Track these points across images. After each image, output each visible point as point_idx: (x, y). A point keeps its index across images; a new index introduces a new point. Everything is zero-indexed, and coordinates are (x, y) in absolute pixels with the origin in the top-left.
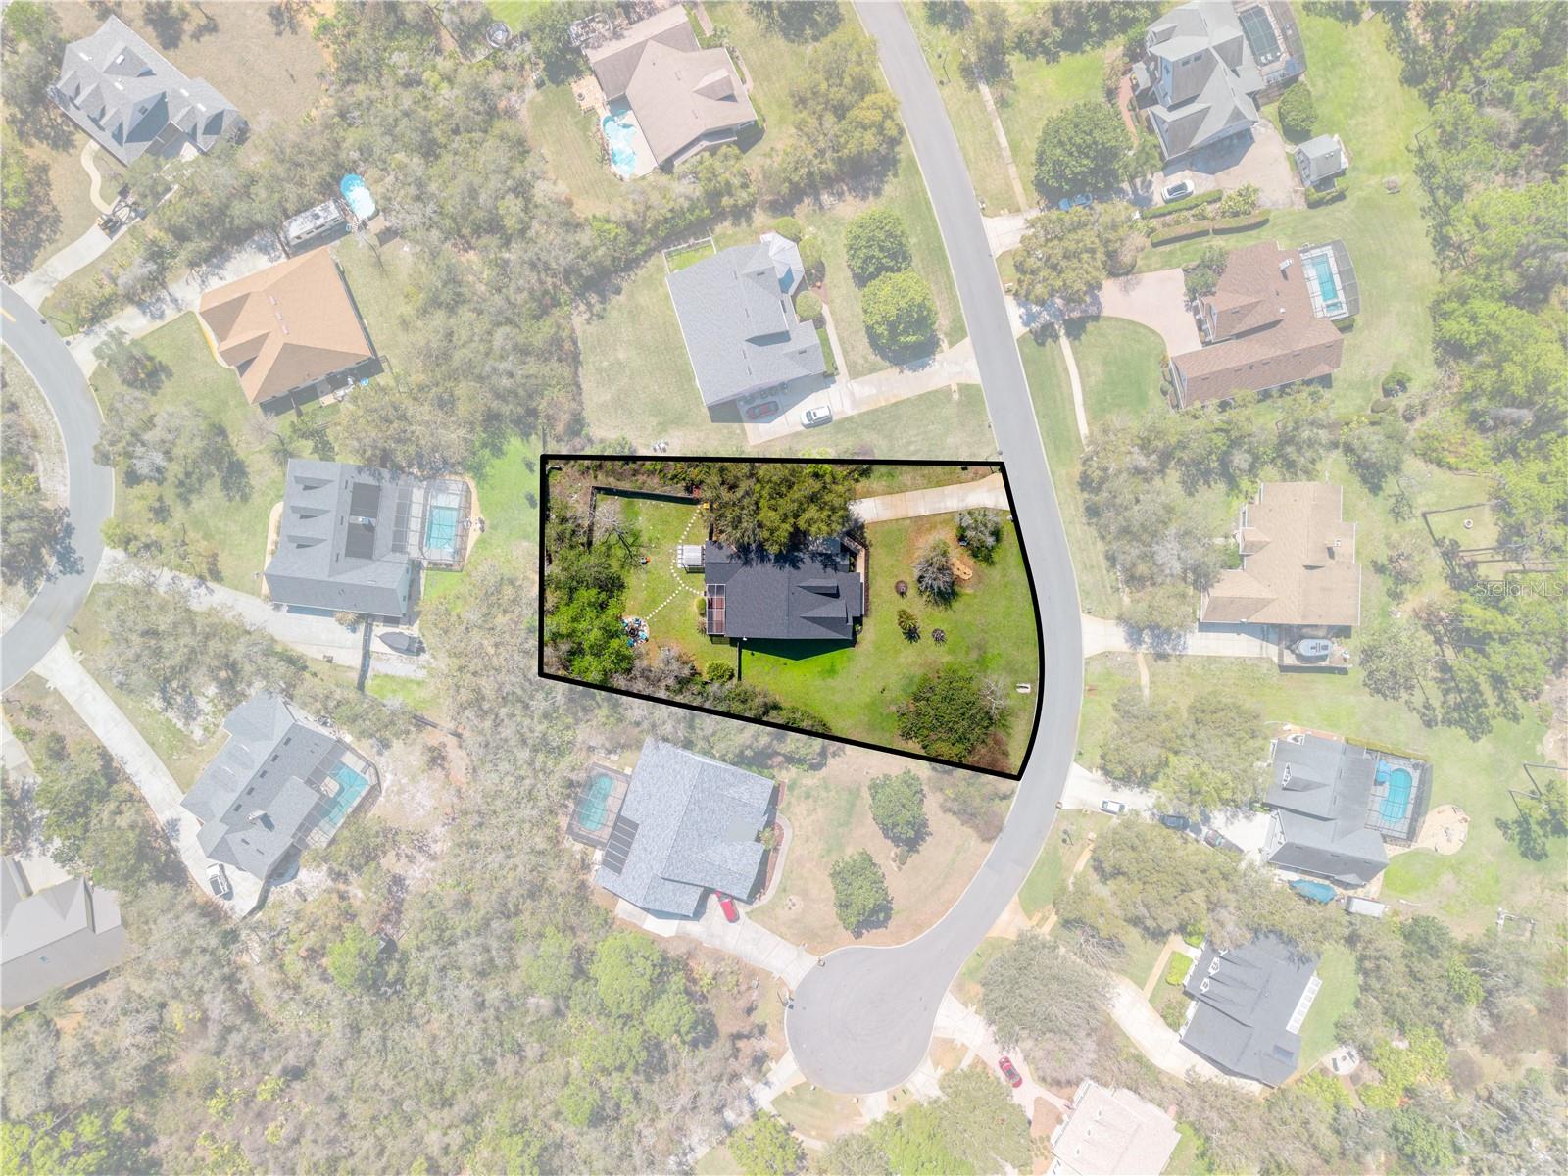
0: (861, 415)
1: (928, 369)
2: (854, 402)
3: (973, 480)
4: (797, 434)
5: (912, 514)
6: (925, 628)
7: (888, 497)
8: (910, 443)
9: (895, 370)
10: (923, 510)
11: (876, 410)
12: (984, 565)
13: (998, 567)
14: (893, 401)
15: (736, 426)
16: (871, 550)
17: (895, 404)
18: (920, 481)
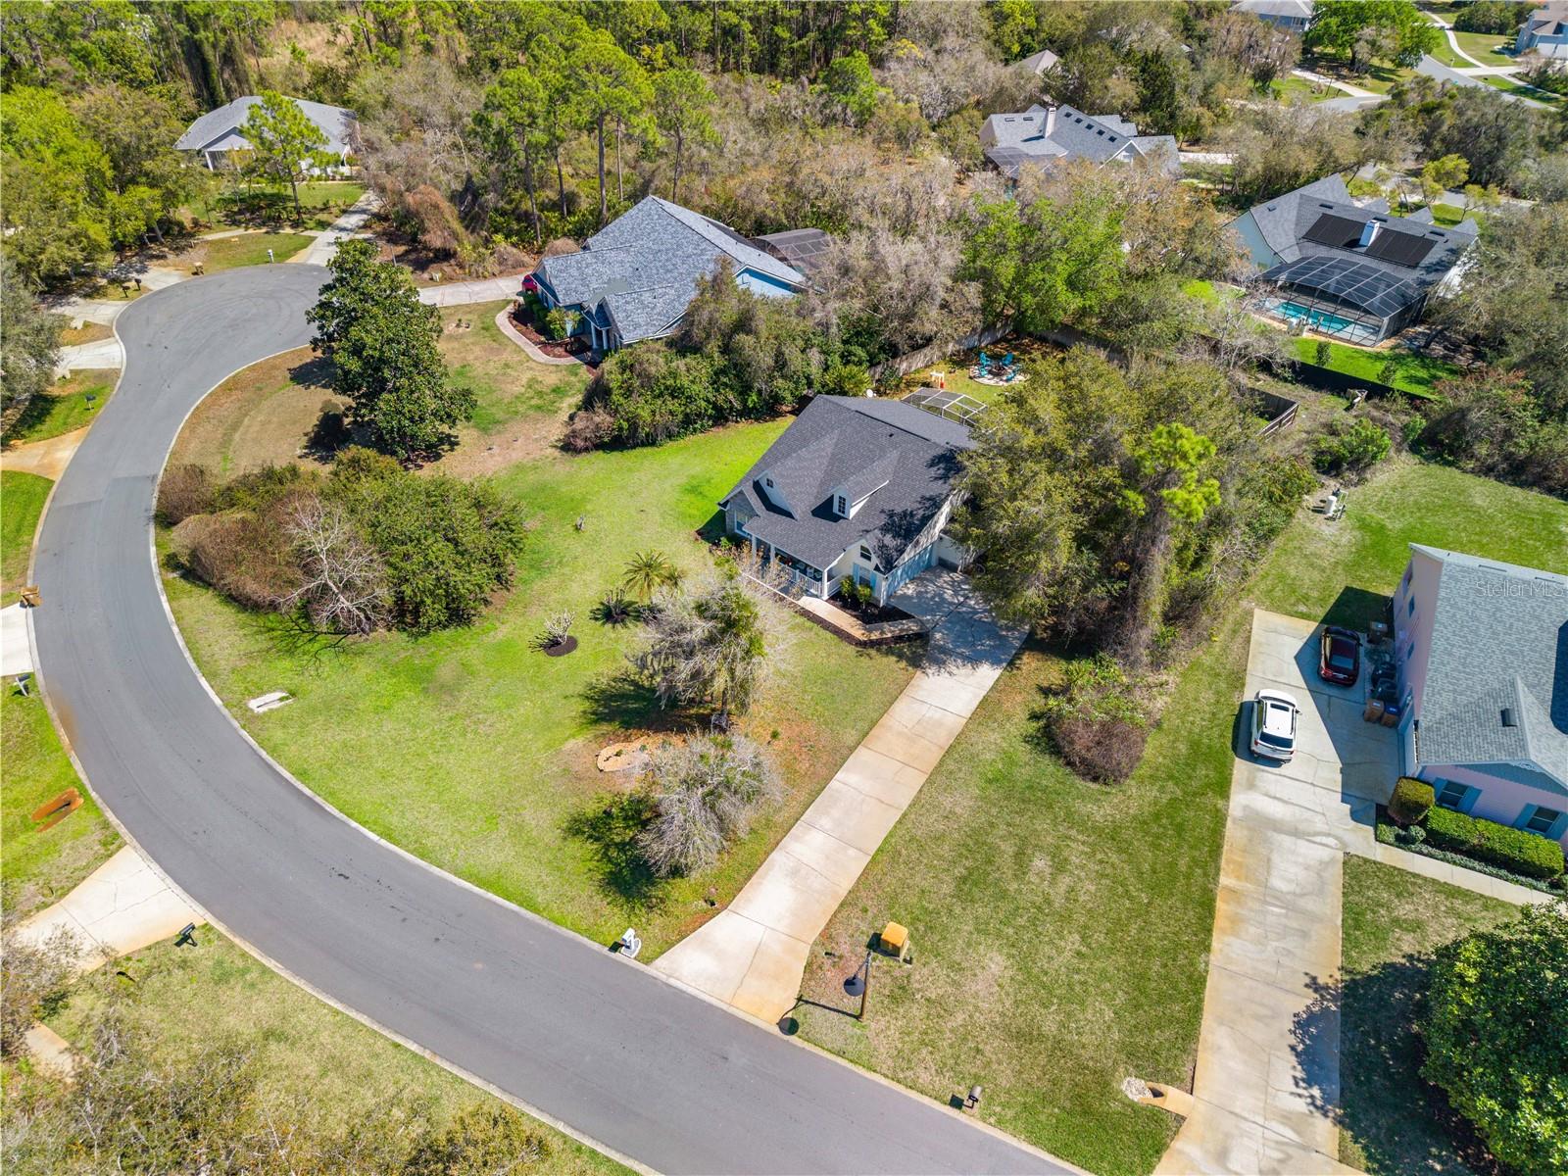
0: (1219, 819)
1: (1287, 1068)
2: (1262, 826)
3: (827, 935)
4: (1238, 680)
5: (862, 754)
6: (596, 639)
7: (945, 739)
8: (1060, 866)
9: (1330, 974)
10: (848, 780)
11: (1216, 851)
12: (592, 809)
13: (552, 836)
14: (1221, 906)
15: (1321, 612)
16: (851, 650)
17: (1207, 906)
18: (933, 822)
